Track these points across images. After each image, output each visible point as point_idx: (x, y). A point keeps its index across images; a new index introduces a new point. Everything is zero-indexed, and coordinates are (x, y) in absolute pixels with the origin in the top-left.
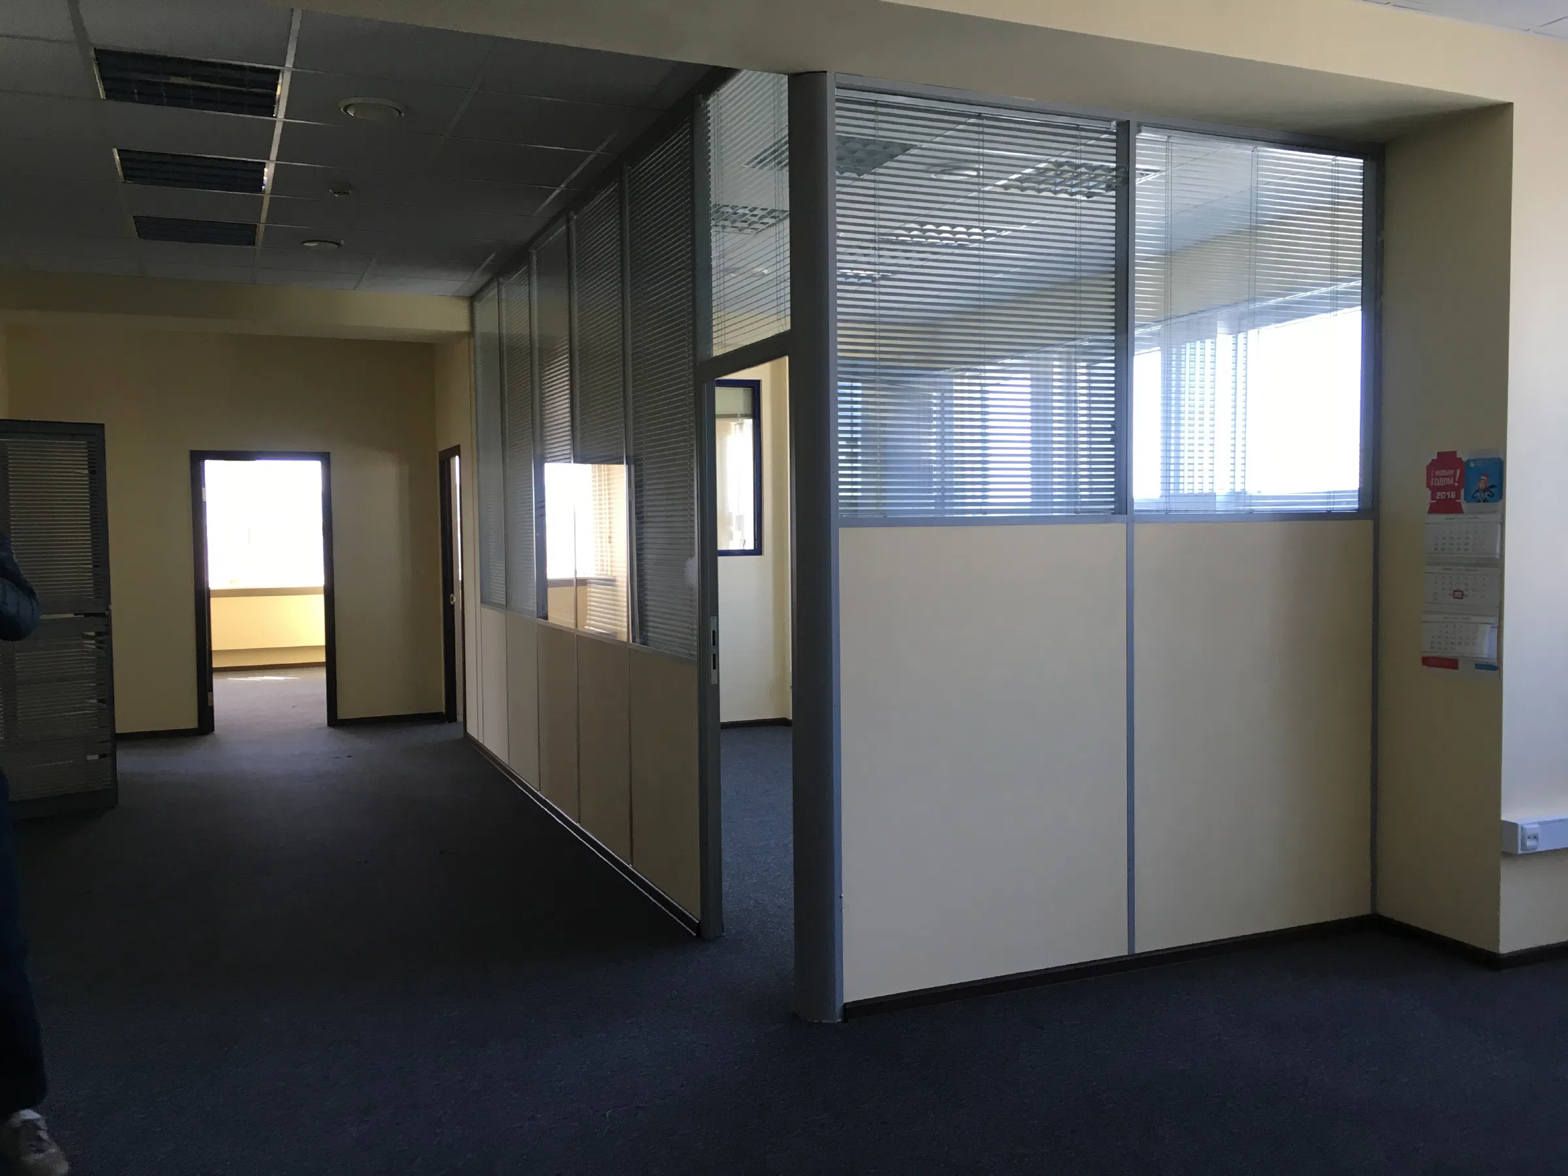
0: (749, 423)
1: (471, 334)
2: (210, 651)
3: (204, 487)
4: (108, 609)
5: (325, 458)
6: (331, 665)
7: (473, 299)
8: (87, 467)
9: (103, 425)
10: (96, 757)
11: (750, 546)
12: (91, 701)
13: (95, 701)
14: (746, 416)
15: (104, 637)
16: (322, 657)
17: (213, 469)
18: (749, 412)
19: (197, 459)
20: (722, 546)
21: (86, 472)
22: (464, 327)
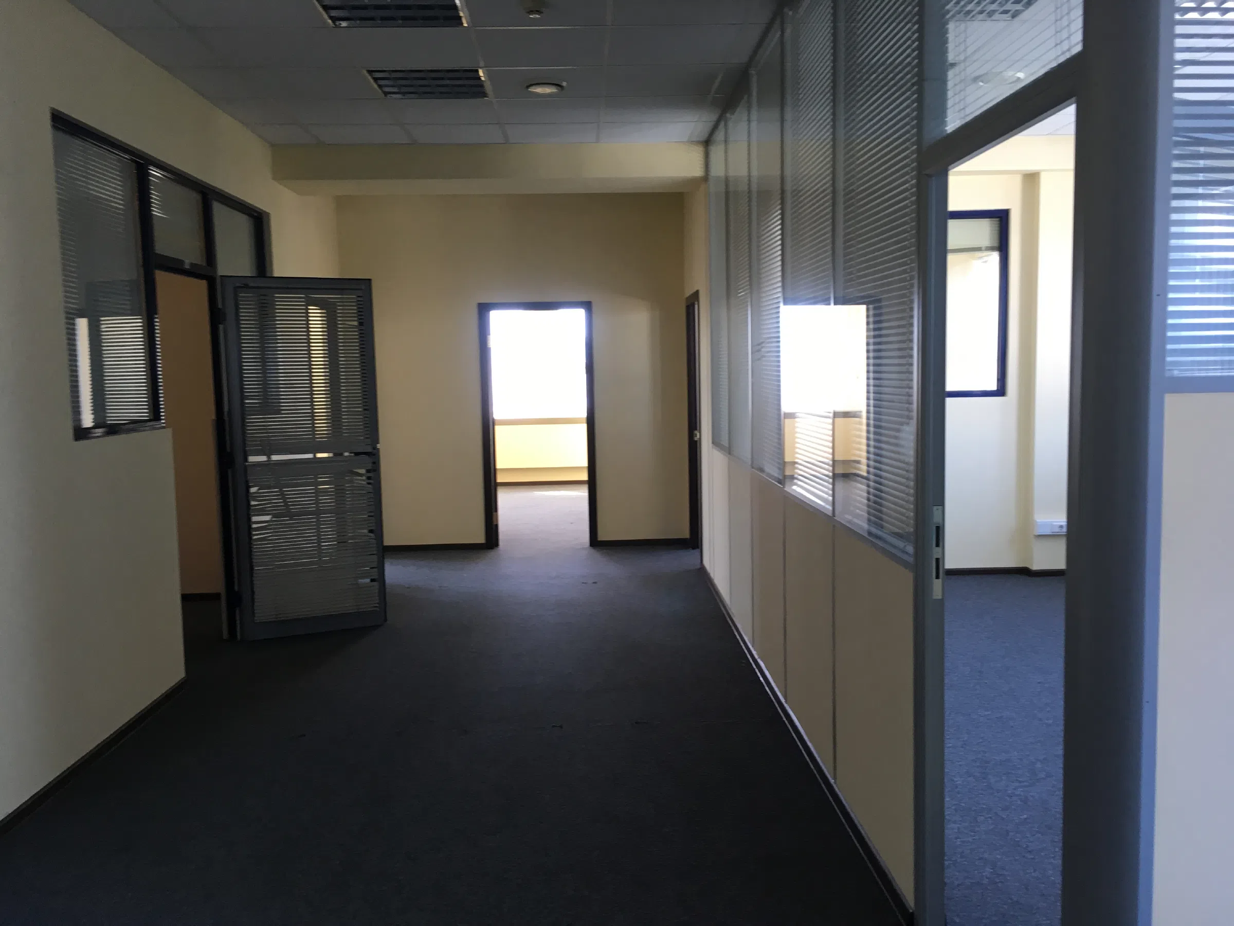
0: (995, 257)
1: (706, 178)
2: (495, 469)
3: (489, 335)
4: (375, 448)
5: (587, 306)
6: (592, 484)
7: (707, 143)
8: (356, 319)
9: (370, 280)
10: (368, 580)
11: (993, 387)
12: (363, 531)
13: (366, 531)
14: (992, 249)
15: (374, 471)
16: (584, 476)
17: (496, 317)
18: (996, 244)
19: (483, 309)
20: (949, 388)
21: (356, 323)
22: (697, 171)
